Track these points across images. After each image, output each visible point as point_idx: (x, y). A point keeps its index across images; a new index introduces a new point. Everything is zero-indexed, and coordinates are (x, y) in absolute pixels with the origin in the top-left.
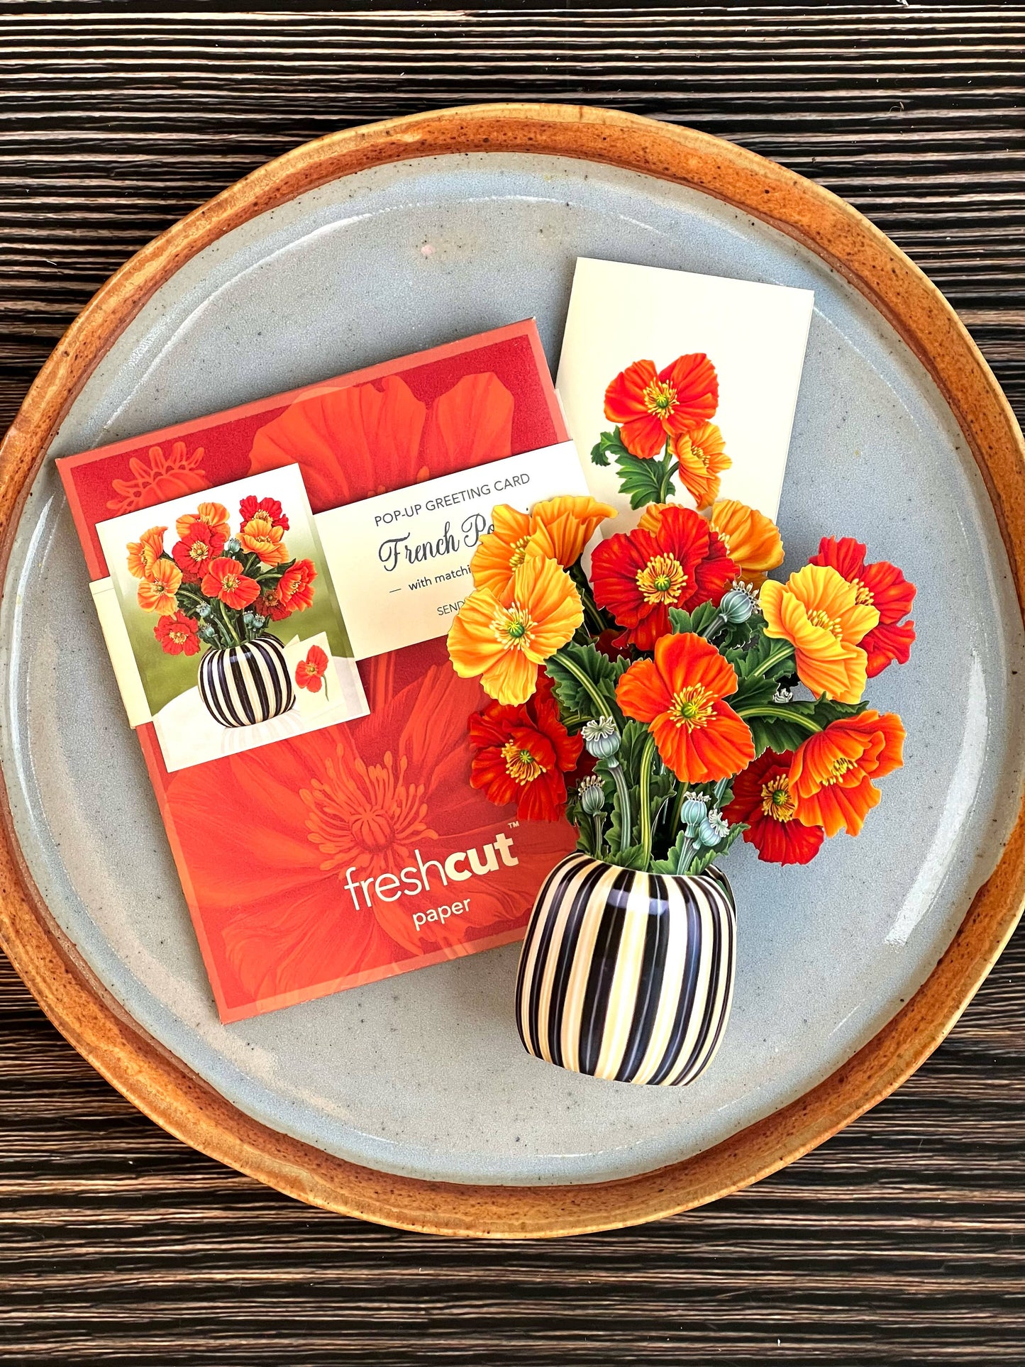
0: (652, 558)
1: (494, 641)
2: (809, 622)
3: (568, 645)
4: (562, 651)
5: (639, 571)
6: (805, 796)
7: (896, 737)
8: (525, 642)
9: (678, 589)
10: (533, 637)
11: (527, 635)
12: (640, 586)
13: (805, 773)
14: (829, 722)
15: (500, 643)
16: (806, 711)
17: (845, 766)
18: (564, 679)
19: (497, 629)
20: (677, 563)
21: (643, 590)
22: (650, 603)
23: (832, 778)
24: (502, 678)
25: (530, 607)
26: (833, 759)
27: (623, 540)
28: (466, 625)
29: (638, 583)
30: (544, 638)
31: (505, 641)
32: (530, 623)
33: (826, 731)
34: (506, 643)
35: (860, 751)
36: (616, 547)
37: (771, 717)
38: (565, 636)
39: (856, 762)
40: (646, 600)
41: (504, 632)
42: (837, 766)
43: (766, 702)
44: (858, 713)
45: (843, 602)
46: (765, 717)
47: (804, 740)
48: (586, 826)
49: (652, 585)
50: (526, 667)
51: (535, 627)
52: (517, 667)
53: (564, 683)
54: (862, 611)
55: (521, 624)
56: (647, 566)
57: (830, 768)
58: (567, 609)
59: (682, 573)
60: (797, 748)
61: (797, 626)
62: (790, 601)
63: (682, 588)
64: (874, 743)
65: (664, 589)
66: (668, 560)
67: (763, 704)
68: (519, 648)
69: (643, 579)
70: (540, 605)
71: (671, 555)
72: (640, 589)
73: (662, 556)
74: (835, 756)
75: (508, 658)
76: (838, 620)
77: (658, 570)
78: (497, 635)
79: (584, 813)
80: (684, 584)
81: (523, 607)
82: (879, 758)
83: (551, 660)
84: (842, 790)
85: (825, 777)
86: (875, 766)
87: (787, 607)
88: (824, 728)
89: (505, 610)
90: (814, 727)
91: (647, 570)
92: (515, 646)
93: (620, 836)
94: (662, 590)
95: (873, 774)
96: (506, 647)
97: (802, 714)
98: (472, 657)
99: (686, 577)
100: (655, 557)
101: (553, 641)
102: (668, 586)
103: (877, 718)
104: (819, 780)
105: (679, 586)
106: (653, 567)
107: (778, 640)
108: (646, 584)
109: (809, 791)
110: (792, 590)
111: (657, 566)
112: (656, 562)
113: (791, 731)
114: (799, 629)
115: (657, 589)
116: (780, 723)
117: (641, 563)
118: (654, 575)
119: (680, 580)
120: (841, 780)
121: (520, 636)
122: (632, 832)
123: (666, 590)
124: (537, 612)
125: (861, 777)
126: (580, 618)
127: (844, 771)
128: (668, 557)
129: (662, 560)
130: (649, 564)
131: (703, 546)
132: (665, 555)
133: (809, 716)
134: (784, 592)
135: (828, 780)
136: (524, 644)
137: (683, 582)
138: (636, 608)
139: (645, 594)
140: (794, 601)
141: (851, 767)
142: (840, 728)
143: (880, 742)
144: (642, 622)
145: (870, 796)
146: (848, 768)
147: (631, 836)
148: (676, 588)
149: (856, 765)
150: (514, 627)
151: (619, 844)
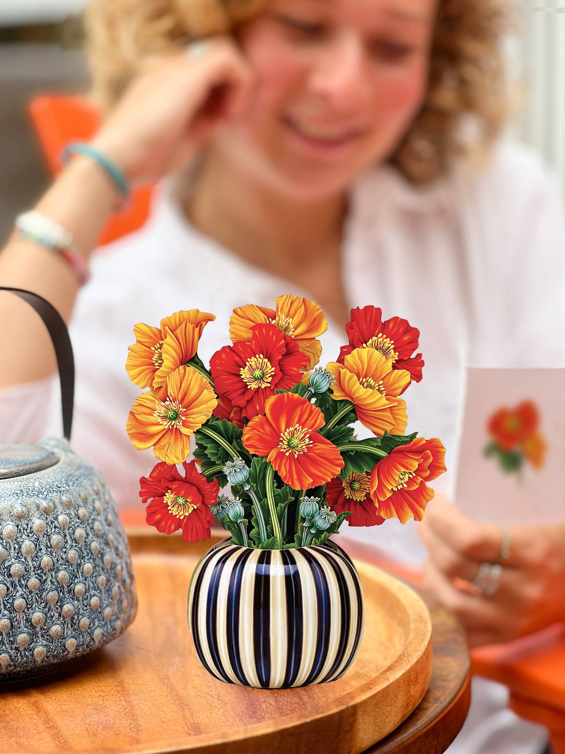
0: (249, 359)
1: (158, 424)
2: (361, 386)
3: (208, 421)
4: (206, 425)
5: (242, 369)
6: (382, 499)
7: (439, 452)
8: (179, 422)
9: (269, 377)
10: (183, 418)
11: (179, 417)
12: (244, 379)
13: (381, 485)
14: (392, 449)
15: (162, 424)
16: (375, 444)
17: (407, 476)
18: (208, 443)
19: (159, 416)
20: (266, 360)
21: (246, 381)
22: (252, 389)
23: (399, 485)
24: (167, 447)
25: (180, 399)
26: (398, 473)
27: (227, 350)
28: (136, 416)
29: (242, 377)
30: (193, 418)
31: (165, 423)
32: (181, 409)
33: (391, 455)
34: (166, 424)
35: (416, 465)
36: (224, 356)
37: (352, 451)
38: (206, 415)
39: (414, 472)
40: (249, 387)
41: (164, 418)
42: (402, 477)
43: (347, 441)
44: (411, 441)
45: (382, 370)
46: (348, 451)
47: (376, 463)
48: (235, 530)
49: (251, 377)
50: (182, 438)
51: (185, 411)
52: (176, 439)
53: (209, 446)
54: (397, 374)
55: (175, 411)
56: (246, 365)
57: (397, 479)
58: (205, 398)
59: (270, 367)
60: (373, 470)
61: (353, 390)
62: (346, 374)
63: (272, 376)
64: (426, 458)
65: (260, 378)
66: (259, 359)
67: (345, 443)
68: (175, 427)
69: (245, 373)
70: (186, 398)
71: (261, 356)
72: (244, 380)
73: (255, 357)
74: (399, 471)
75: (169, 433)
76: (381, 382)
77: (254, 367)
78: (159, 420)
79: (231, 521)
80: (273, 373)
81: (174, 400)
82: (429, 468)
83: (198, 432)
84: (408, 492)
85: (395, 485)
86: (428, 473)
87: (344, 378)
88: (389, 454)
89: (163, 403)
90: (382, 453)
91: (247, 368)
92: (173, 426)
93: (259, 534)
94: (259, 379)
95: (428, 479)
96: (166, 427)
97: (373, 446)
98: (144, 436)
99: (273, 369)
100: (251, 358)
101: (197, 420)
102: (262, 376)
103: (424, 442)
104: (391, 487)
105: (269, 375)
106: (250, 365)
107: (342, 401)
108: (247, 377)
109: (384, 495)
110: (346, 368)
111: (253, 364)
112: (252, 361)
113: (367, 459)
114: (355, 392)
115: (256, 379)
116: (358, 454)
117: (242, 364)
118: (252, 370)
119: (270, 371)
120: (405, 486)
121: (175, 419)
122: (267, 530)
123: (261, 379)
124: (185, 402)
125: (419, 482)
126: (215, 403)
127: (406, 479)
128: (260, 357)
129: (256, 359)
130: (247, 363)
131: (281, 347)
132: (257, 356)
133: (378, 447)
134: (341, 370)
135: (397, 487)
136: (178, 424)
137: (272, 372)
138: (244, 393)
139: (248, 384)
140: (349, 374)
141: (411, 476)
142: (401, 452)
143: (428, 457)
144: (248, 402)
145: (428, 494)
146: (409, 477)
147: (267, 533)
148: (267, 376)
149: (414, 475)
150: (171, 414)
151: (259, 539)
